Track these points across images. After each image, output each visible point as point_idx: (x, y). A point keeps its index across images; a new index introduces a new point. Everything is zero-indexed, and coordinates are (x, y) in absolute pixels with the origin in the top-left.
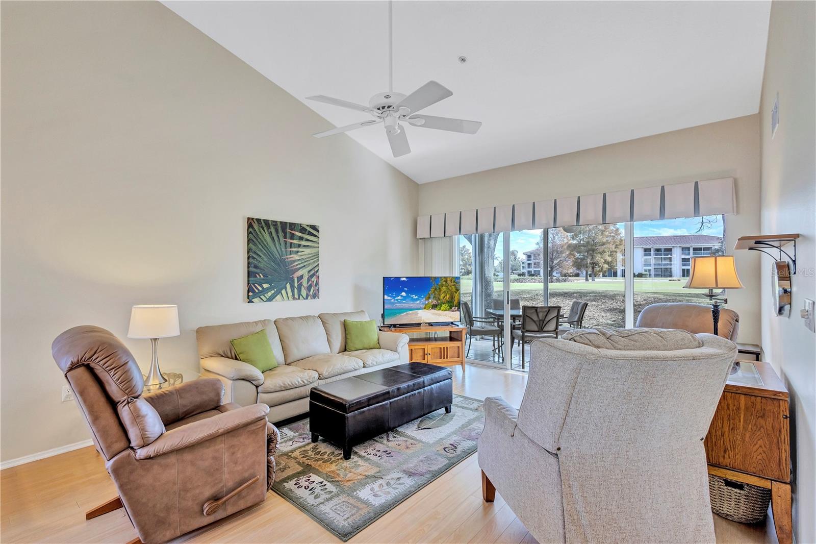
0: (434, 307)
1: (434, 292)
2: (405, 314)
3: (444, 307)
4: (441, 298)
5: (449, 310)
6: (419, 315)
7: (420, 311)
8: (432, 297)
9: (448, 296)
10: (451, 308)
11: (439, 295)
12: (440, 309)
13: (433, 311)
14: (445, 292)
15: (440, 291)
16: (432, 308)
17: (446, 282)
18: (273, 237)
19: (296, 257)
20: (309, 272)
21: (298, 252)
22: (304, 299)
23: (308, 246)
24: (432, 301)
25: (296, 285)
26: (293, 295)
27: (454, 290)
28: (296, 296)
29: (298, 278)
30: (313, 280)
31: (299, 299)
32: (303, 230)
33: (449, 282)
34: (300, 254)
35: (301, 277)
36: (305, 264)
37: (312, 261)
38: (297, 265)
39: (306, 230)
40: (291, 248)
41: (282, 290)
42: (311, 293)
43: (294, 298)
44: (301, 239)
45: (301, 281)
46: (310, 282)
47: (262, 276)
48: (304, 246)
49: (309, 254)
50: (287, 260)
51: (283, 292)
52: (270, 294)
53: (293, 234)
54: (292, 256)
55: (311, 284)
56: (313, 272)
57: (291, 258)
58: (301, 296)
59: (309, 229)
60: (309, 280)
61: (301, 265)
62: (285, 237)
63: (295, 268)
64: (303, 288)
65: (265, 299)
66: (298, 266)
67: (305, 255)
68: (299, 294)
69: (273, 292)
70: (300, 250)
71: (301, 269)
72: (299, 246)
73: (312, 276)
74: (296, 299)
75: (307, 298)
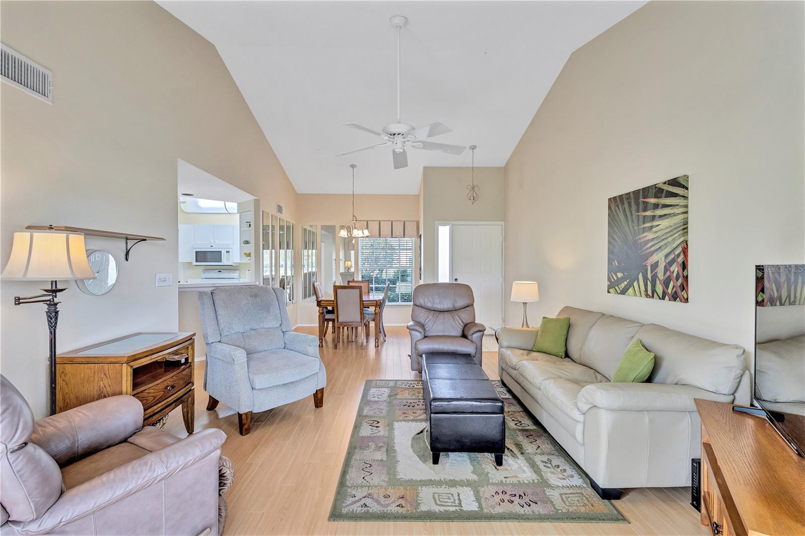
18: (626, 215)
19: (650, 235)
20: (667, 256)
21: (651, 227)
22: (660, 299)
23: (665, 215)
25: (649, 276)
26: (646, 291)
28: (650, 293)
29: (651, 266)
30: (672, 269)
31: (653, 297)
32: (658, 191)
34: (654, 229)
35: (655, 266)
36: (661, 244)
37: (670, 239)
38: (651, 247)
39: (663, 190)
40: (644, 224)
41: (634, 282)
42: (670, 290)
43: (647, 295)
44: (656, 206)
45: (655, 271)
46: (668, 273)
47: (617, 264)
48: (660, 216)
49: (666, 228)
50: (639, 241)
51: (635, 284)
52: (623, 285)
53: (647, 202)
54: (645, 235)
55: (669, 276)
56: (672, 256)
57: (644, 237)
58: (655, 294)
59: (667, 188)
60: (666, 269)
61: (657, 247)
62: (638, 211)
63: (648, 251)
64: (658, 282)
65: (619, 292)
66: (653, 249)
67: (662, 230)
68: (654, 291)
69: (626, 283)
70: (655, 223)
71: (656, 253)
72: (653, 218)
73: (671, 263)
74: (649, 296)
75: (663, 298)
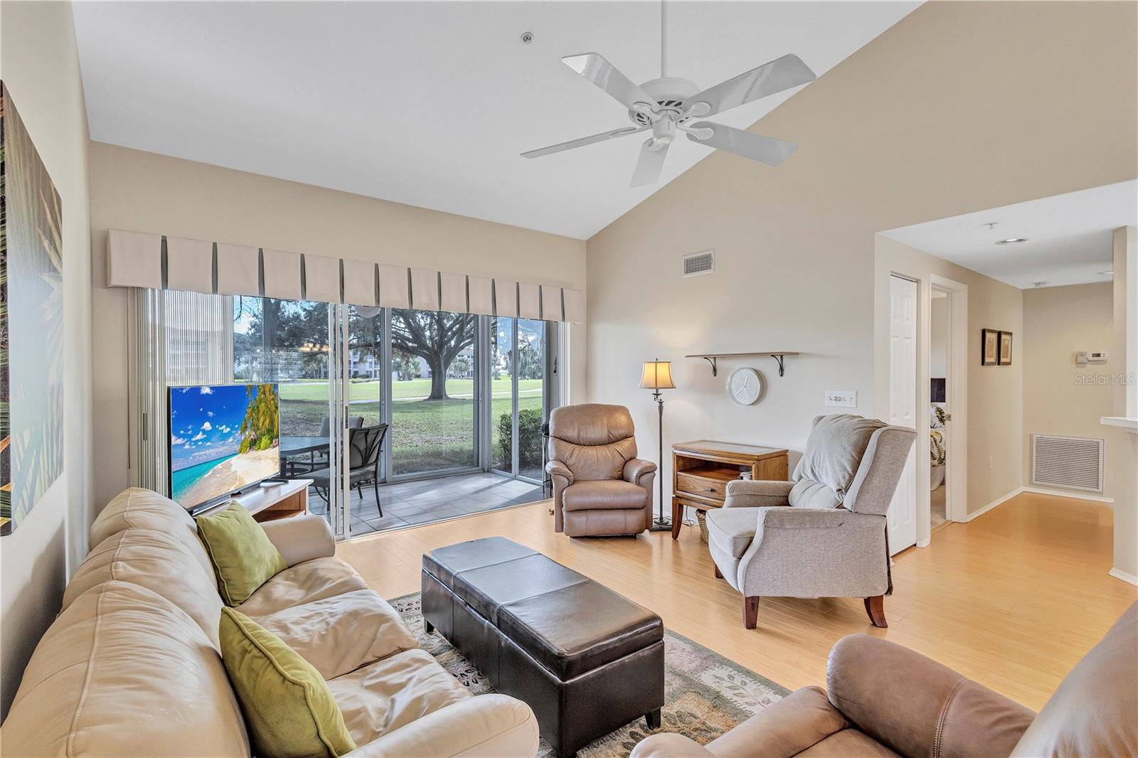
0: (253, 444)
1: (251, 415)
2: (211, 472)
3: (265, 440)
4: (261, 425)
5: (269, 447)
6: (233, 469)
7: (234, 460)
8: (249, 425)
9: (268, 421)
10: (271, 442)
11: (258, 419)
12: (259, 449)
13: (253, 453)
14: (264, 412)
15: (259, 411)
16: (250, 448)
17: (265, 394)
24: (250, 434)
27: (274, 408)
33: (267, 393)
42: (59, 452)
